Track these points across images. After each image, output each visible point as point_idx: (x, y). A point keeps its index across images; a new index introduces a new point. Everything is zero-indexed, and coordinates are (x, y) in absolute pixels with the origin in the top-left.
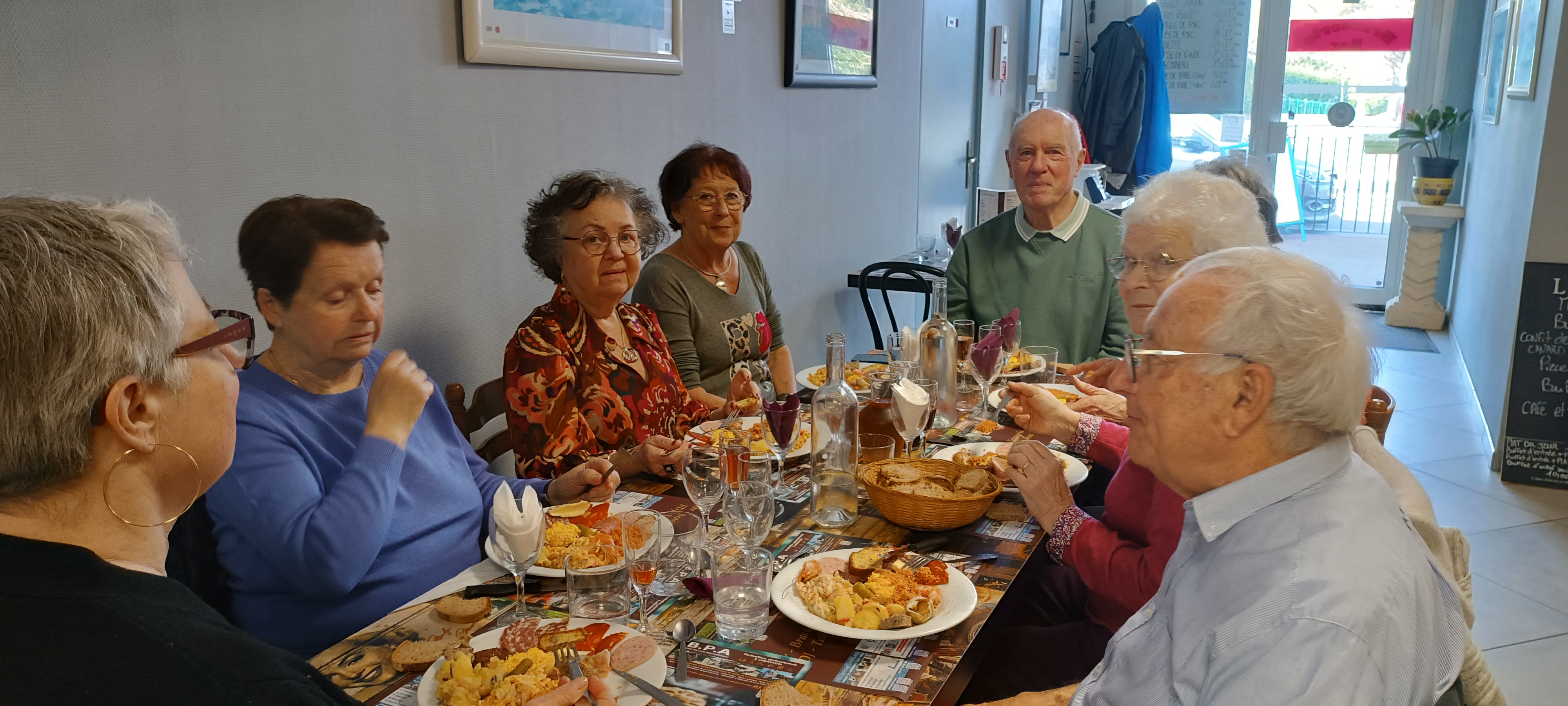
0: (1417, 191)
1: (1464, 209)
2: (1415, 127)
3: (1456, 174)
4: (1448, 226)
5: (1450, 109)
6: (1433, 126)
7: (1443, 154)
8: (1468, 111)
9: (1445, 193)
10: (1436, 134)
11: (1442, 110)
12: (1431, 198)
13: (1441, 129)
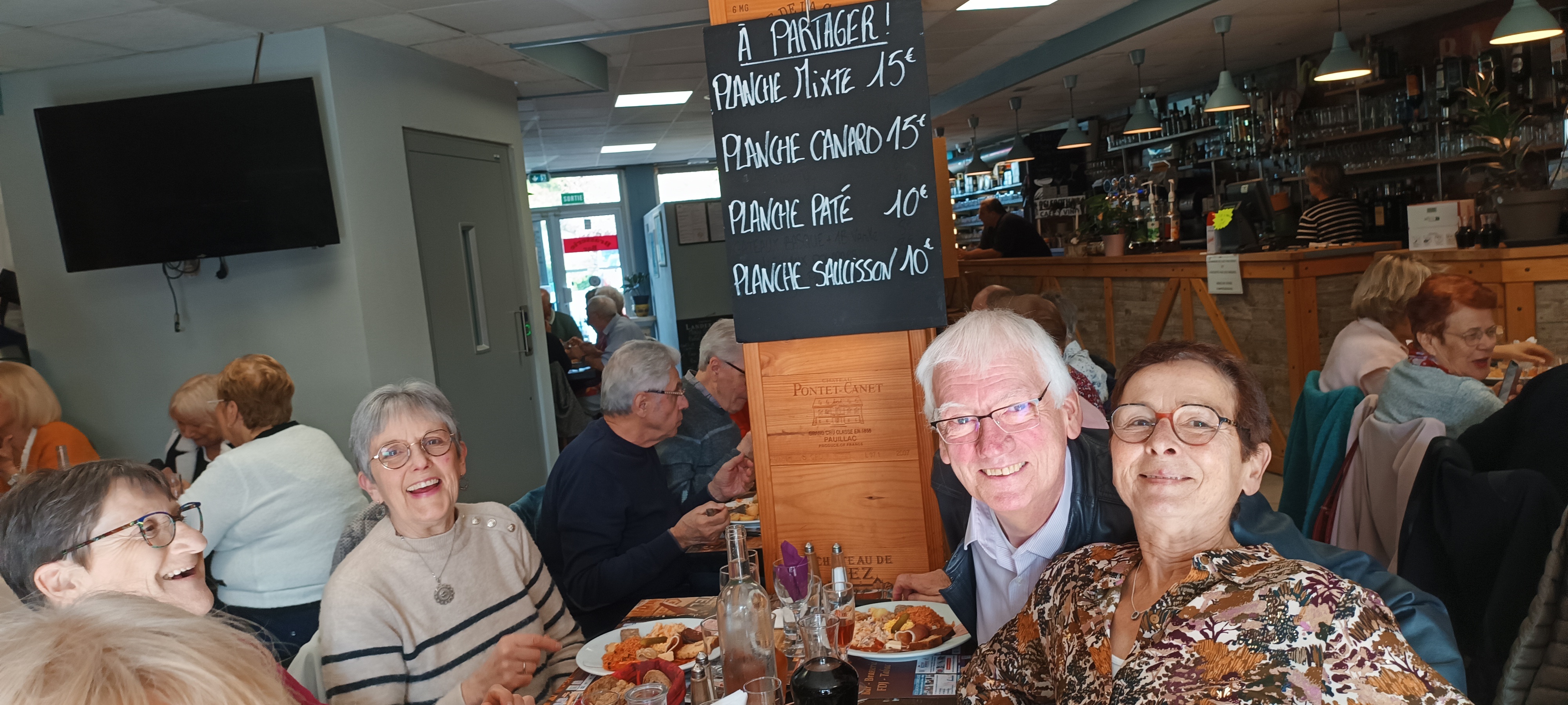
0: (635, 311)
1: (656, 317)
2: (628, 283)
3: (649, 301)
4: (651, 325)
5: (640, 274)
6: (635, 282)
7: (643, 294)
8: (648, 274)
9: (647, 310)
10: (638, 285)
11: (637, 275)
12: (640, 314)
13: (639, 283)
